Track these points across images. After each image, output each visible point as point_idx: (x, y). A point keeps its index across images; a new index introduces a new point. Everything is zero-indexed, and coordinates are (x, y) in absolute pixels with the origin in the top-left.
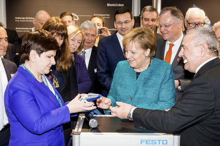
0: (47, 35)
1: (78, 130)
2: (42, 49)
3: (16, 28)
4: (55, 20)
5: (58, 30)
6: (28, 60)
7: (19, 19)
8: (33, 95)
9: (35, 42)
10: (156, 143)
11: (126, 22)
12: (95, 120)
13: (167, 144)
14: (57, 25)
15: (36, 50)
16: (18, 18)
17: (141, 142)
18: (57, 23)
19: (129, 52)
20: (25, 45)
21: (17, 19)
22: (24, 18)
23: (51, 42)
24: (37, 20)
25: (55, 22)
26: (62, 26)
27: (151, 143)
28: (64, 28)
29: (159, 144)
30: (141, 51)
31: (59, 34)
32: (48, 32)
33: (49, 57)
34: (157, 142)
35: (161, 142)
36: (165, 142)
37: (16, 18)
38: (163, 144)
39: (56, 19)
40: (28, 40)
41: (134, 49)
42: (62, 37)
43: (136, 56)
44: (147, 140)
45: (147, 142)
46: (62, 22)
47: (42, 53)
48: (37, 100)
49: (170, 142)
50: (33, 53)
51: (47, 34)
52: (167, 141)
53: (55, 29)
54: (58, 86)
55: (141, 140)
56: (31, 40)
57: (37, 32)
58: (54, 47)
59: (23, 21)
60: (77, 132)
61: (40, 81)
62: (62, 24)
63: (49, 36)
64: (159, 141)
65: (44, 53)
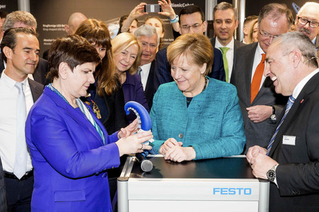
0: (82, 43)
1: (125, 175)
2: (75, 61)
3: (45, 40)
4: (92, 24)
5: (97, 38)
6: (58, 77)
7: (49, 28)
8: (64, 124)
9: (65, 52)
10: (235, 193)
11: (195, 26)
12: (149, 161)
13: (250, 193)
14: (96, 30)
15: (68, 62)
16: (47, 26)
17: (214, 192)
18: (96, 28)
19: (178, 69)
20: (53, 56)
21: (46, 28)
22: (55, 26)
23: (88, 52)
24: (70, 26)
25: (93, 26)
26: (102, 31)
27: (228, 192)
28: (105, 34)
29: (240, 194)
30: (195, 67)
31: (99, 44)
32: (84, 39)
33: (86, 72)
34: (237, 191)
35: (242, 191)
36: (248, 191)
37: (44, 26)
38: (245, 193)
39: (94, 22)
40: (56, 48)
41: (185, 65)
42: (103, 47)
43: (188, 75)
44: (222, 189)
45: (222, 191)
46: (103, 26)
47: (76, 66)
48: (70, 131)
49: (255, 191)
50: (63, 67)
51: (82, 41)
52: (250, 189)
53: (94, 36)
54: (99, 116)
55: (214, 189)
56: (60, 50)
57: (69, 39)
58: (92, 58)
59: (53, 30)
60: (124, 177)
61: (75, 107)
62: (102, 29)
63: (85, 43)
64: (240, 189)
65: (78, 66)
